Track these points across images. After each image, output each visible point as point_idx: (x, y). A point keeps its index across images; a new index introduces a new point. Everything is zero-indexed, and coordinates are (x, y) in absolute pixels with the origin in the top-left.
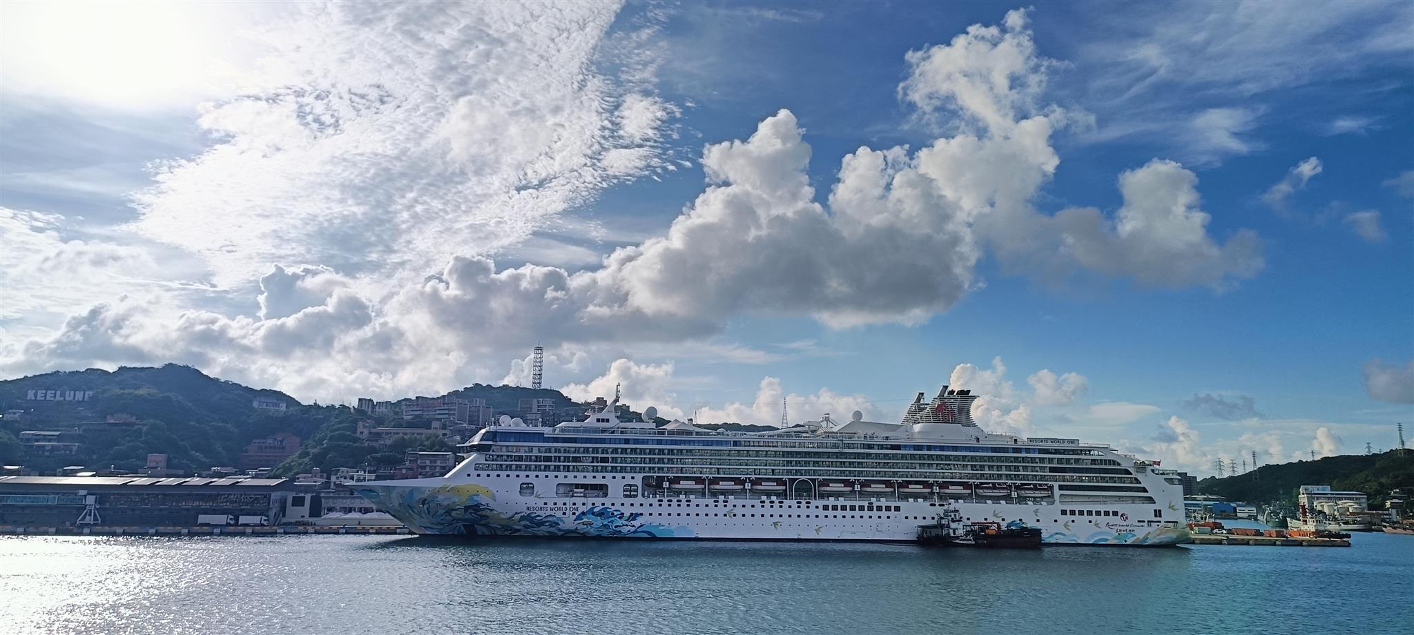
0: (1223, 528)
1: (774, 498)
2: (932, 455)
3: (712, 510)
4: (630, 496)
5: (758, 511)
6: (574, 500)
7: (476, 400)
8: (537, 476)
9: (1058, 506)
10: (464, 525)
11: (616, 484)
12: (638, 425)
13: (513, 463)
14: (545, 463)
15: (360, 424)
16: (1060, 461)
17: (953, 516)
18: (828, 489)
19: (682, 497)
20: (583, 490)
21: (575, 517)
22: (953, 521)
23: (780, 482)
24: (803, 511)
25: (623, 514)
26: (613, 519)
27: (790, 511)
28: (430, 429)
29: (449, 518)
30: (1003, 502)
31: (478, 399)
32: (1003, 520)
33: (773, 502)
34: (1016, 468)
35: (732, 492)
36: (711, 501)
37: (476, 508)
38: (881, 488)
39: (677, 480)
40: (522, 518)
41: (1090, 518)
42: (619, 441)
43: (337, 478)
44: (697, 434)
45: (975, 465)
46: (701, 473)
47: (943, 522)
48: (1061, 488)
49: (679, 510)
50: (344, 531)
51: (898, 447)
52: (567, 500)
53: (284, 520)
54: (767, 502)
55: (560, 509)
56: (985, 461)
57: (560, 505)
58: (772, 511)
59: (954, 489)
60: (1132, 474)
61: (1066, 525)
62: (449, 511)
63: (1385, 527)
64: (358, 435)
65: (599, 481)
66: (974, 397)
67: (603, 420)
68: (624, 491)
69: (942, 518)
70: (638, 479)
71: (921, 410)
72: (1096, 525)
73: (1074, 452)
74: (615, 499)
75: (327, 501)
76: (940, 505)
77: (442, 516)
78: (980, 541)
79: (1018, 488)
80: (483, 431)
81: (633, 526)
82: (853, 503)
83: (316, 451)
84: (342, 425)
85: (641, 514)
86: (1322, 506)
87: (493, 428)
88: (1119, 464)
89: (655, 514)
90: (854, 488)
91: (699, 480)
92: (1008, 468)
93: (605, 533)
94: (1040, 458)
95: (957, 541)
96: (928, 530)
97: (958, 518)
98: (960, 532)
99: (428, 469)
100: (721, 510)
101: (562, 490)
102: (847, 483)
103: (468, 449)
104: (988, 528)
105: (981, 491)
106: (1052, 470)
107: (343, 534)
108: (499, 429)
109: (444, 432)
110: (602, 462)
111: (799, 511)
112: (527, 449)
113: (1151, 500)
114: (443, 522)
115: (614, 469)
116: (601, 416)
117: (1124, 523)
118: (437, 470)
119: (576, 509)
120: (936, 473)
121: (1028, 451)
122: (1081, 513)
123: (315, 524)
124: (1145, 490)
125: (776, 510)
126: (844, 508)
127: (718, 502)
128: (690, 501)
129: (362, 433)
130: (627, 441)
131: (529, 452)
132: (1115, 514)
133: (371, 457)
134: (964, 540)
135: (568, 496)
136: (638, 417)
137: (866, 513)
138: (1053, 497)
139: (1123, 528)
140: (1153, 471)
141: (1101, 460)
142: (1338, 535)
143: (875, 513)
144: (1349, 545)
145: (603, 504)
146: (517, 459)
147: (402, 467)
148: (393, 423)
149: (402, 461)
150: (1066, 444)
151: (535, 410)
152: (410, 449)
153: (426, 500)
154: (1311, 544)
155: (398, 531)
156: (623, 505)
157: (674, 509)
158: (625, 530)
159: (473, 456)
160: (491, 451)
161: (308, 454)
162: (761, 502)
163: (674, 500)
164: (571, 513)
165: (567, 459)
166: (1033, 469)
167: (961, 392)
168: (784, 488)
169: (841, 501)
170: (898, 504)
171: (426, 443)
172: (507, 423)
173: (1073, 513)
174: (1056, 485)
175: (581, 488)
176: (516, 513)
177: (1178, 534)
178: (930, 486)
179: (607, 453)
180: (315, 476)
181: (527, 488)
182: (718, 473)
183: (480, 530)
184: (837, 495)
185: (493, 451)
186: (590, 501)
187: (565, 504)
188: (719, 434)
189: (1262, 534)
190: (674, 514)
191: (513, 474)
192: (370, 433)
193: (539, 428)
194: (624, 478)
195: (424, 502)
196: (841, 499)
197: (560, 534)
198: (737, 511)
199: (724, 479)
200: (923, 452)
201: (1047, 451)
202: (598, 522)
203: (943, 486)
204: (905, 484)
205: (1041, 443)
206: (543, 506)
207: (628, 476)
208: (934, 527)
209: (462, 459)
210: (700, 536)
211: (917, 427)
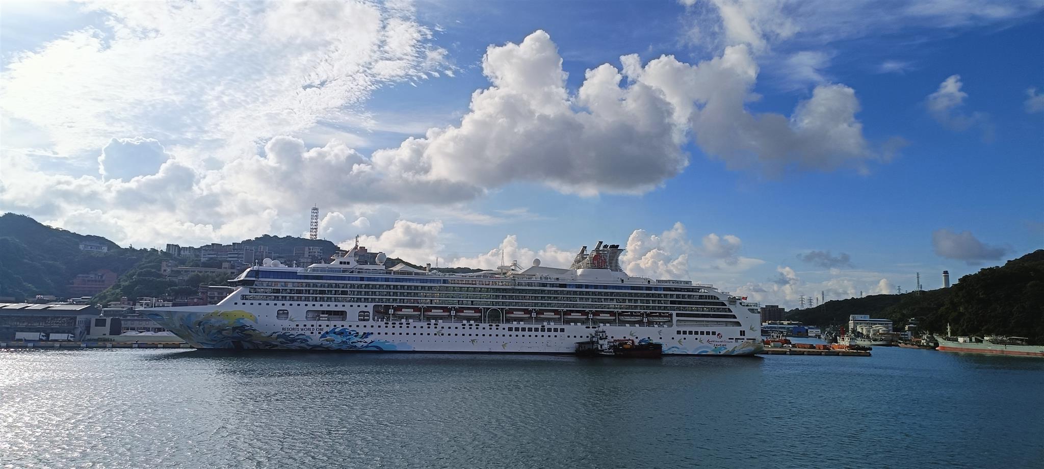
0: (790, 343)
1: (472, 322)
2: (588, 291)
3: (425, 331)
4: (364, 320)
5: (460, 331)
6: (319, 323)
7: (260, 247)
8: (291, 305)
9: (675, 328)
10: (233, 341)
11: (353, 310)
12: (373, 267)
13: (272, 294)
14: (297, 295)
15: (164, 263)
16: (678, 296)
17: (601, 335)
18: (512, 315)
19: (403, 321)
20: (327, 315)
21: (320, 335)
22: (601, 339)
23: (477, 310)
24: (494, 331)
25: (358, 333)
26: (350, 337)
27: (484, 332)
28: (221, 268)
29: (220, 336)
30: (637, 325)
31: (262, 246)
32: (637, 338)
33: (471, 325)
34: (648, 302)
35: (441, 318)
36: (425, 324)
37: (242, 328)
38: (551, 315)
39: (400, 308)
40: (279, 336)
41: (697, 336)
42: (356, 279)
43: (141, 304)
44: (416, 274)
45: (619, 299)
46: (418, 303)
47: (594, 339)
48: (678, 315)
49: (401, 331)
50: (137, 346)
51: (564, 286)
52: (314, 323)
53: (88, 337)
54: (467, 325)
55: (309, 329)
56: (626, 296)
57: (309, 326)
58: (470, 332)
59: (603, 316)
60: (726, 305)
61: (680, 342)
62: (220, 330)
63: (900, 343)
64: (162, 272)
65: (340, 308)
66: (622, 250)
67: (345, 263)
68: (359, 316)
69: (593, 337)
70: (370, 307)
71: (584, 259)
72: (701, 341)
73: (688, 290)
74: (352, 322)
75: (128, 323)
76: (593, 328)
77: (215, 334)
78: (618, 353)
79: (648, 315)
80: (248, 270)
81: (366, 342)
82: (530, 326)
83: (127, 283)
84: (150, 264)
85: (372, 333)
86: (862, 329)
87: (256, 268)
88: (718, 299)
89: (383, 333)
90: (531, 315)
91: (416, 309)
92: (642, 301)
93: (344, 347)
94: (664, 294)
95: (603, 353)
96: (583, 346)
97: (605, 337)
98: (606, 346)
99: (216, 299)
100: (433, 330)
101: (310, 315)
104: (626, 343)
105: (623, 317)
106: (672, 302)
107: (135, 348)
108: (262, 269)
109: (233, 271)
110: (343, 294)
111: (490, 332)
112: (283, 284)
113: (738, 324)
114: (215, 339)
115: (351, 300)
116: (343, 260)
117: (719, 340)
118: (213, 300)
119: (322, 330)
120: (592, 305)
121: (656, 289)
122: (691, 333)
123: (113, 341)
124: (734, 317)
125: (474, 331)
126: (524, 329)
127: (430, 324)
128: (409, 324)
129: (165, 270)
130: (362, 279)
131: (285, 286)
132: (714, 333)
133: (170, 289)
134: (609, 352)
135: (315, 320)
136: (372, 261)
137: (540, 333)
138: (672, 322)
139: (718, 344)
140: (741, 303)
141: (706, 296)
142: (864, 348)
143: (546, 333)
144: (870, 355)
145: (343, 326)
147: (194, 297)
148: (191, 264)
149: (195, 293)
150: (682, 284)
151: (306, 255)
152: (203, 283)
153: (201, 322)
154: (845, 354)
155: (182, 345)
156: (358, 326)
157: (397, 330)
158: (359, 345)
159: (240, 288)
160: (254, 285)
161: (118, 286)
162: (463, 325)
163: (397, 323)
164: (318, 333)
165: (315, 292)
166: (659, 302)
167: (613, 246)
168: (480, 314)
169: (522, 324)
170: (563, 327)
171: (217, 279)
172: (269, 264)
173: (685, 333)
174: (674, 313)
176: (274, 333)
177: (755, 347)
178: (586, 314)
179: (346, 287)
180: (123, 304)
181: (282, 314)
182: (431, 303)
183: (246, 345)
184: (519, 320)
185: (256, 285)
186: (332, 323)
187: (312, 326)
188: (433, 274)
189: (814, 348)
190: (404, 334)
191: (272, 303)
192: (172, 271)
193: (294, 269)
194: (359, 306)
195: (200, 324)
196: (522, 323)
197: (309, 348)
198: (444, 331)
199: (435, 308)
200: (582, 289)
201: (669, 289)
202: (339, 339)
203: (596, 313)
204: (569, 312)
205: (666, 284)
206: (295, 327)
207: (362, 305)
208: (587, 343)
209: (231, 291)
210: (416, 350)
211: (579, 272)
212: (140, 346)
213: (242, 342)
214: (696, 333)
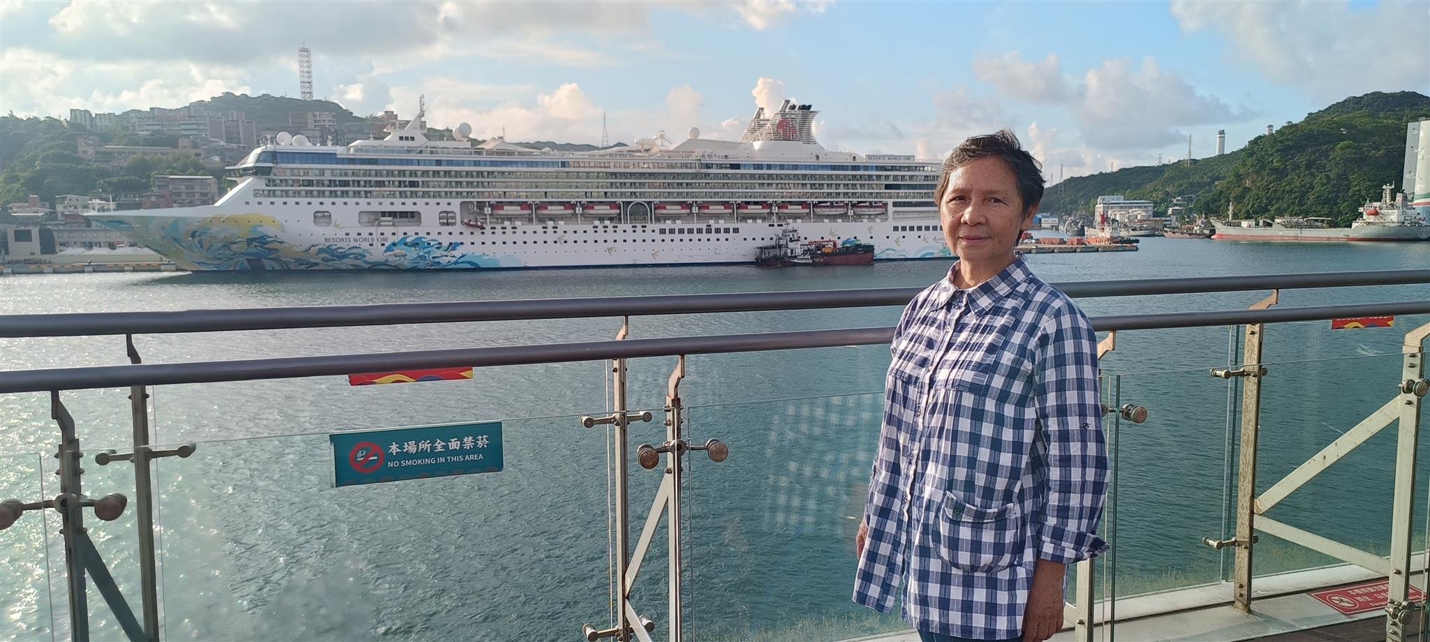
0: (1032, 238)
1: (607, 223)
2: (771, 175)
3: (540, 237)
4: (448, 224)
5: (591, 236)
6: (381, 229)
7: (232, 114)
8: (333, 203)
9: (891, 223)
10: (247, 260)
11: (429, 210)
12: (450, 144)
13: (302, 188)
14: (341, 187)
15: (80, 142)
16: (895, 178)
17: (791, 236)
18: (665, 212)
19: (507, 224)
20: (391, 218)
21: (384, 248)
22: (791, 241)
23: (613, 205)
24: (639, 235)
25: (440, 244)
26: (429, 249)
27: (625, 236)
28: (176, 147)
29: (228, 252)
30: (839, 220)
31: (234, 111)
32: (839, 238)
33: (606, 227)
34: (854, 186)
35: (562, 217)
36: (539, 228)
37: (262, 240)
38: (719, 209)
39: (500, 205)
40: (321, 251)
41: (919, 233)
42: (430, 163)
43: (65, 207)
44: (520, 153)
45: (814, 184)
46: (527, 197)
47: (781, 242)
48: (895, 204)
49: (504, 238)
50: (91, 269)
51: (737, 166)
52: (372, 229)
53: (8, 258)
54: (600, 227)
55: (365, 240)
56: (824, 180)
57: (365, 234)
58: (606, 236)
59: (792, 209)
61: (897, 241)
62: (227, 245)
63: (1166, 232)
64: (81, 154)
65: (409, 207)
66: (815, 113)
67: (407, 138)
68: (440, 218)
69: (780, 239)
70: (455, 205)
71: (761, 126)
72: (924, 240)
73: (909, 168)
74: (429, 227)
75: (60, 235)
76: (778, 225)
77: (219, 250)
78: (817, 260)
79: (854, 206)
80: (258, 151)
81: (454, 256)
82: (690, 226)
83: (26, 174)
84: (56, 142)
85: (462, 243)
86: (1115, 215)
87: (270, 147)
89: (478, 243)
90: (691, 210)
91: (524, 205)
92: (846, 186)
93: (422, 265)
94: (877, 176)
95: (796, 261)
96: (767, 251)
97: (796, 238)
98: (799, 251)
99: (184, 196)
100: (550, 236)
101: (365, 218)
102: (684, 205)
103: (241, 172)
104: (824, 246)
105: (819, 210)
106: (887, 187)
107: (89, 272)
108: (279, 149)
109: (196, 151)
110: (411, 185)
111: (634, 236)
112: (317, 172)
114: (219, 257)
115: (425, 195)
116: (404, 133)
118: (196, 198)
119: (386, 239)
120: (774, 193)
121: (866, 168)
122: (912, 229)
123: (50, 262)
125: (610, 236)
126: (681, 231)
127: (546, 228)
128: (515, 228)
129: (85, 152)
130: (439, 163)
131: (320, 176)
133: (105, 182)
134: (803, 259)
135: (374, 226)
136: (446, 134)
137: (704, 236)
138: (887, 214)
142: (1127, 241)
143: (713, 236)
145: (417, 234)
146: (306, 183)
147: (148, 194)
148: (125, 141)
149: (146, 187)
150: (902, 161)
151: (311, 126)
152: (155, 172)
153: (195, 232)
154: (1105, 250)
155: (163, 267)
156: (439, 233)
157: (499, 237)
158: (444, 261)
159: (249, 180)
160: (272, 174)
161: (16, 179)
162: (594, 227)
163: (498, 227)
164: (380, 244)
165: (367, 183)
166: (870, 186)
167: (804, 107)
168: (618, 211)
169: (679, 224)
170: (736, 225)
171: (175, 165)
172: (287, 142)
173: (904, 229)
174: (890, 202)
175: (389, 216)
176: (313, 246)
178: (769, 206)
179: (416, 176)
180: (34, 205)
181: (322, 217)
182: (546, 197)
183: (269, 265)
184: (674, 217)
185: (275, 175)
186: (400, 230)
187: (371, 234)
188: (544, 153)
189: (1065, 243)
190: (499, 243)
191: (303, 201)
192: (97, 153)
193: (329, 148)
194: (438, 204)
195: (193, 235)
196: (678, 222)
197: (367, 266)
198: (568, 237)
199: (552, 203)
200: (764, 172)
201: (884, 168)
202: (413, 253)
203: (782, 205)
204: (744, 205)
205: (879, 161)
206: (344, 236)
207: (443, 201)
208: (774, 247)
209: (235, 184)
210: (529, 265)
211: (757, 145)
212: (96, 269)
213: (263, 260)
214: (920, 228)
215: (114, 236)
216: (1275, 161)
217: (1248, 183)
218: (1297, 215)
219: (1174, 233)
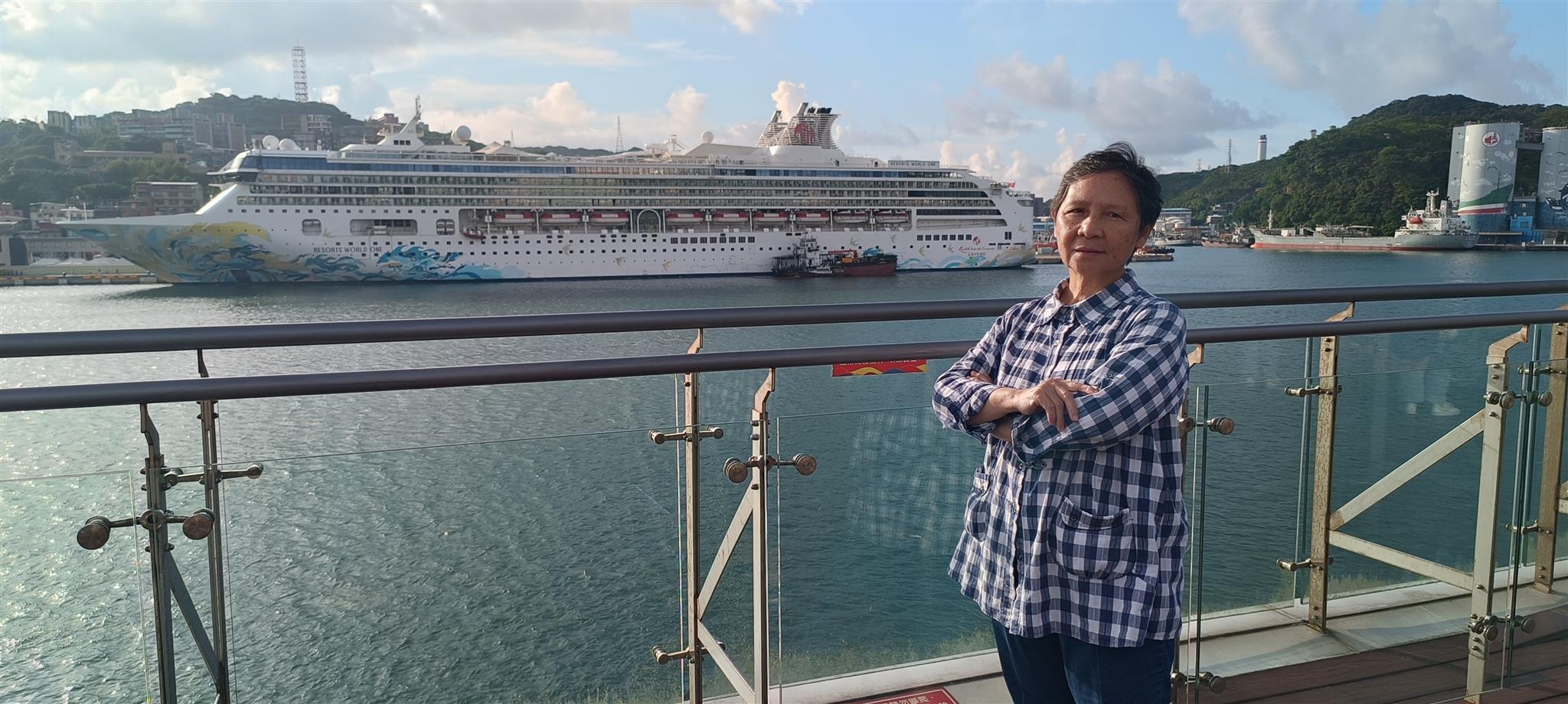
1: (615, 232)
2: (789, 181)
3: (545, 247)
4: (446, 233)
5: (598, 246)
6: (374, 239)
7: (220, 116)
8: (323, 211)
9: (915, 232)
10: (232, 271)
11: (426, 218)
12: (448, 149)
13: (289, 195)
14: (332, 194)
15: (58, 146)
16: (919, 184)
17: (809, 246)
18: (676, 220)
19: (509, 232)
20: (384, 227)
21: (377, 258)
22: (810, 250)
23: (622, 213)
24: (650, 245)
25: (438, 254)
26: (426, 259)
27: (634, 246)
28: (160, 151)
29: (210, 263)
30: (861, 229)
31: (223, 115)
32: (860, 248)
33: (615, 236)
34: (876, 193)
35: (568, 226)
36: (543, 237)
37: (247, 250)
38: (735, 217)
39: (501, 213)
40: (309, 261)
41: (945, 242)
42: (426, 168)
43: (40, 215)
44: (523, 159)
45: (834, 191)
46: (530, 204)
47: (799, 252)
48: (919, 212)
49: (506, 248)
50: (65, 281)
51: (753, 172)
52: (365, 239)
54: (609, 236)
55: (357, 249)
56: (845, 186)
57: (357, 244)
58: (614, 246)
59: (811, 217)
60: (987, 196)
61: (921, 251)
62: (209, 256)
63: (1204, 241)
64: (58, 160)
65: (404, 215)
66: (836, 116)
67: (402, 143)
68: (437, 227)
69: (798, 248)
70: (454, 212)
71: (778, 130)
72: (950, 249)
73: (934, 175)
74: (426, 236)
75: (32, 245)
76: (796, 234)
77: (200, 260)
78: (837, 271)
79: (876, 214)
80: (243, 155)
81: (452, 267)
82: (704, 235)
84: (32, 147)
85: (461, 254)
87: (255, 151)
88: (976, 187)
89: (478, 253)
90: (704, 218)
91: (527, 213)
92: (867, 193)
93: (418, 276)
94: (900, 182)
95: (815, 272)
96: (784, 261)
97: (815, 248)
98: (817, 262)
99: (167, 204)
100: (556, 246)
101: (357, 227)
102: (697, 213)
103: (224, 177)
104: (844, 256)
105: (839, 218)
106: (911, 194)
107: (64, 284)
108: (264, 153)
109: (181, 156)
110: (406, 192)
111: (644, 246)
112: (306, 178)
113: (1003, 222)
114: (201, 268)
115: (422, 202)
116: (399, 137)
117: (976, 247)
118: (180, 205)
119: (379, 249)
120: (794, 200)
121: (888, 174)
122: (937, 238)
123: (21, 274)
124: (998, 213)
125: (619, 245)
126: (694, 240)
127: (551, 237)
128: (518, 237)
129: (62, 157)
130: (436, 168)
131: (309, 182)
132: (969, 237)
133: (82, 188)
134: (822, 270)
135: (366, 235)
136: (446, 139)
137: (718, 245)
138: (910, 223)
139: (974, 252)
140: (1007, 193)
141: (959, 183)
142: (1164, 251)
143: (728, 245)
144: (1172, 259)
145: (412, 243)
146: (294, 190)
147: (128, 201)
148: (105, 145)
149: (126, 194)
150: (926, 167)
151: (305, 129)
152: (138, 178)
153: (175, 242)
155: (142, 279)
156: (437, 243)
157: (500, 247)
158: (442, 272)
159: (233, 186)
160: (257, 180)
162: (602, 236)
163: (500, 236)
164: (373, 254)
165: (359, 190)
166: (893, 193)
167: (823, 111)
168: (627, 220)
169: (691, 233)
170: (752, 234)
171: (158, 171)
172: (273, 146)
173: (928, 238)
174: (914, 209)
175: (383, 225)
176: (301, 256)
177: (1024, 255)
178: (787, 214)
179: (412, 182)
180: (7, 214)
181: (311, 226)
182: (550, 205)
183: (255, 277)
184: (686, 226)
185: (260, 181)
186: (395, 240)
187: (363, 244)
188: (548, 158)
190: (500, 253)
191: (291, 208)
192: (75, 158)
193: (319, 153)
194: (435, 211)
195: (172, 245)
196: (691, 231)
197: (360, 278)
198: (574, 247)
199: (556, 211)
200: (782, 179)
201: (907, 174)
202: (408, 264)
203: (800, 213)
204: (760, 212)
205: (902, 167)
206: (335, 246)
207: (441, 209)
208: (791, 258)
209: (217, 191)
210: (533, 277)
211: (774, 150)
212: (70, 281)
213: (248, 272)
214: (945, 238)
215: (90, 246)
216: (1316, 167)
217: (1288, 190)
218: (1339, 223)
219: (1212, 242)
